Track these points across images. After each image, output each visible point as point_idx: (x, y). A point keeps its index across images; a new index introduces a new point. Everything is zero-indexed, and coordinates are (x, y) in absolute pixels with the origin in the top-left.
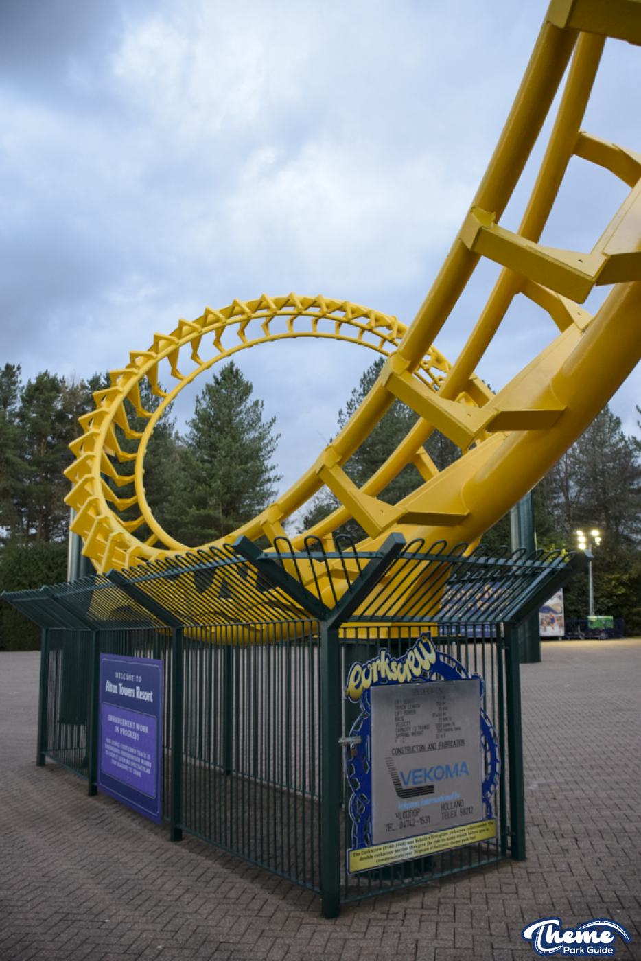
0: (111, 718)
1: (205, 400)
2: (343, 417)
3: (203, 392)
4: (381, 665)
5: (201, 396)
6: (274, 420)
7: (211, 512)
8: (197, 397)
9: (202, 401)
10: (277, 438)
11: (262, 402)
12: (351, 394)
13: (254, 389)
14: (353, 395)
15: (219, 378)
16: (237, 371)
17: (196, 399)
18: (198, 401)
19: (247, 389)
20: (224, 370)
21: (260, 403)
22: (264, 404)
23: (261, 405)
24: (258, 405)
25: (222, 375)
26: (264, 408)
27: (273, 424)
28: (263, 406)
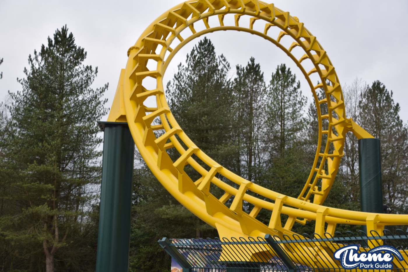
1: (37, 60)
2: (170, 88)
3: (35, 52)
5: (33, 56)
6: (107, 86)
7: (50, 168)
8: (30, 56)
9: (34, 61)
10: (105, 102)
11: (97, 69)
12: (178, 68)
14: (179, 69)
15: (53, 40)
16: (71, 36)
17: (28, 58)
18: (31, 60)
19: (81, 54)
20: (58, 34)
21: (94, 69)
22: (98, 70)
23: (95, 71)
24: (91, 70)
25: (56, 38)
26: (97, 74)
27: (106, 90)
28: (97, 72)
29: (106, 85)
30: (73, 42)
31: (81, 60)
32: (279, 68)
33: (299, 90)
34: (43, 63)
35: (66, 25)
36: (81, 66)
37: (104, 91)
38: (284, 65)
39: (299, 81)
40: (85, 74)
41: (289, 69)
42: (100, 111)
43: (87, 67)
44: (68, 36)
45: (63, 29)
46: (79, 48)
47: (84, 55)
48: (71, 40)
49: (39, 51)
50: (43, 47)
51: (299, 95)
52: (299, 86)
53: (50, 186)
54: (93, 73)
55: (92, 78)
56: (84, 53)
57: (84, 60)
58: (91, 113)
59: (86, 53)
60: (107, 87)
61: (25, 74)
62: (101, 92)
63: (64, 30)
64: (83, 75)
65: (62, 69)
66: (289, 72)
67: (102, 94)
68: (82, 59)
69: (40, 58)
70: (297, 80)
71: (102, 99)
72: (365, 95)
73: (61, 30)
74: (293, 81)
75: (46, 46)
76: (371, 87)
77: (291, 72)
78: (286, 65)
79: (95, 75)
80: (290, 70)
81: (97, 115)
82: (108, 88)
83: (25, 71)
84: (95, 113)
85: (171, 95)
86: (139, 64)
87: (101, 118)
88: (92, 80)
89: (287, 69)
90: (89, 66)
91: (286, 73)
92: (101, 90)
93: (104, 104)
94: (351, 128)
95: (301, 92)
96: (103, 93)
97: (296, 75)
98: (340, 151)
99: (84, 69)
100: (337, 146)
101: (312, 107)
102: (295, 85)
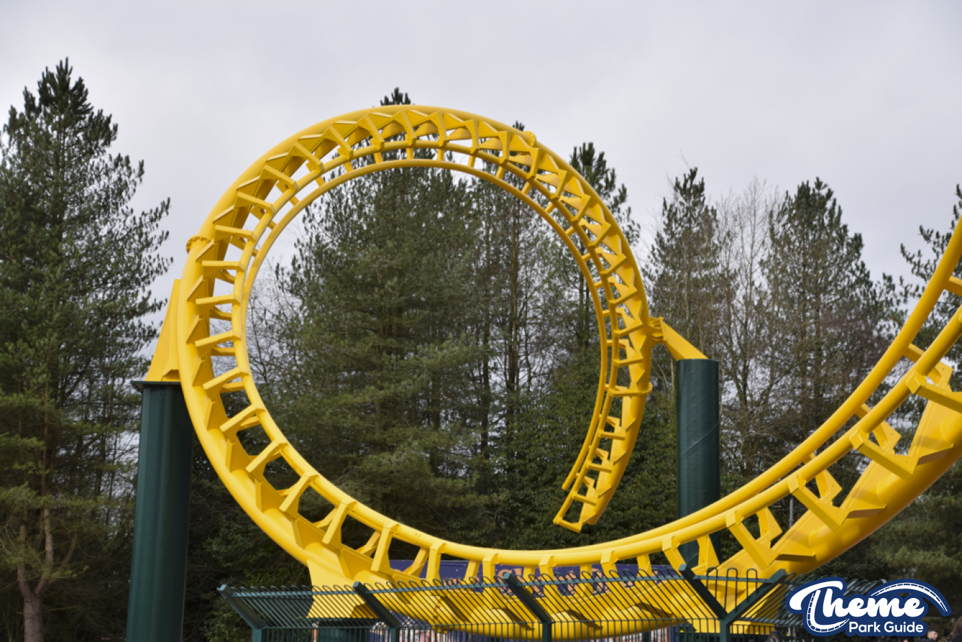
2: (314, 211)
7: (34, 401)
10: (161, 239)
11: (142, 165)
15: (37, 95)
16: (80, 85)
19: (102, 130)
20: (48, 79)
21: (134, 165)
22: (145, 168)
23: (137, 171)
24: (129, 168)
25: (43, 90)
26: (143, 177)
27: (164, 214)
28: (141, 172)
29: (163, 204)
30: (84, 99)
31: (103, 145)
32: (578, 152)
33: (623, 207)
35: (67, 60)
36: (106, 158)
37: (160, 217)
38: (591, 145)
39: (623, 186)
40: (115, 176)
41: (602, 155)
42: (150, 264)
43: (119, 158)
44: (72, 85)
45: (60, 69)
46: (100, 113)
47: (110, 132)
48: (80, 94)
49: (3, 120)
50: (13, 112)
51: (624, 217)
52: (623, 197)
53: (33, 442)
54: (133, 176)
55: (131, 186)
56: (111, 127)
57: (112, 143)
58: (128, 269)
59: (116, 128)
60: (167, 207)
62: (152, 220)
63: (64, 72)
64: (109, 179)
65: (60, 165)
66: (602, 162)
67: (154, 224)
68: (107, 143)
69: (5, 138)
70: (618, 184)
71: (154, 233)
72: (782, 213)
73: (55, 72)
74: (610, 185)
75: (21, 109)
76: (794, 193)
77: (605, 162)
78: (594, 146)
79: (137, 180)
80: (604, 158)
81: (144, 274)
82: (169, 210)
84: (138, 270)
85: (317, 226)
86: (204, 278)
87: (154, 279)
88: (131, 191)
89: (596, 156)
90: (123, 156)
91: (594, 163)
92: (153, 215)
93: (160, 243)
94: (662, 337)
95: (629, 210)
96: (157, 222)
97: (616, 172)
98: (643, 382)
99: (111, 165)
100: (636, 373)
101: (660, 241)
102: (615, 193)
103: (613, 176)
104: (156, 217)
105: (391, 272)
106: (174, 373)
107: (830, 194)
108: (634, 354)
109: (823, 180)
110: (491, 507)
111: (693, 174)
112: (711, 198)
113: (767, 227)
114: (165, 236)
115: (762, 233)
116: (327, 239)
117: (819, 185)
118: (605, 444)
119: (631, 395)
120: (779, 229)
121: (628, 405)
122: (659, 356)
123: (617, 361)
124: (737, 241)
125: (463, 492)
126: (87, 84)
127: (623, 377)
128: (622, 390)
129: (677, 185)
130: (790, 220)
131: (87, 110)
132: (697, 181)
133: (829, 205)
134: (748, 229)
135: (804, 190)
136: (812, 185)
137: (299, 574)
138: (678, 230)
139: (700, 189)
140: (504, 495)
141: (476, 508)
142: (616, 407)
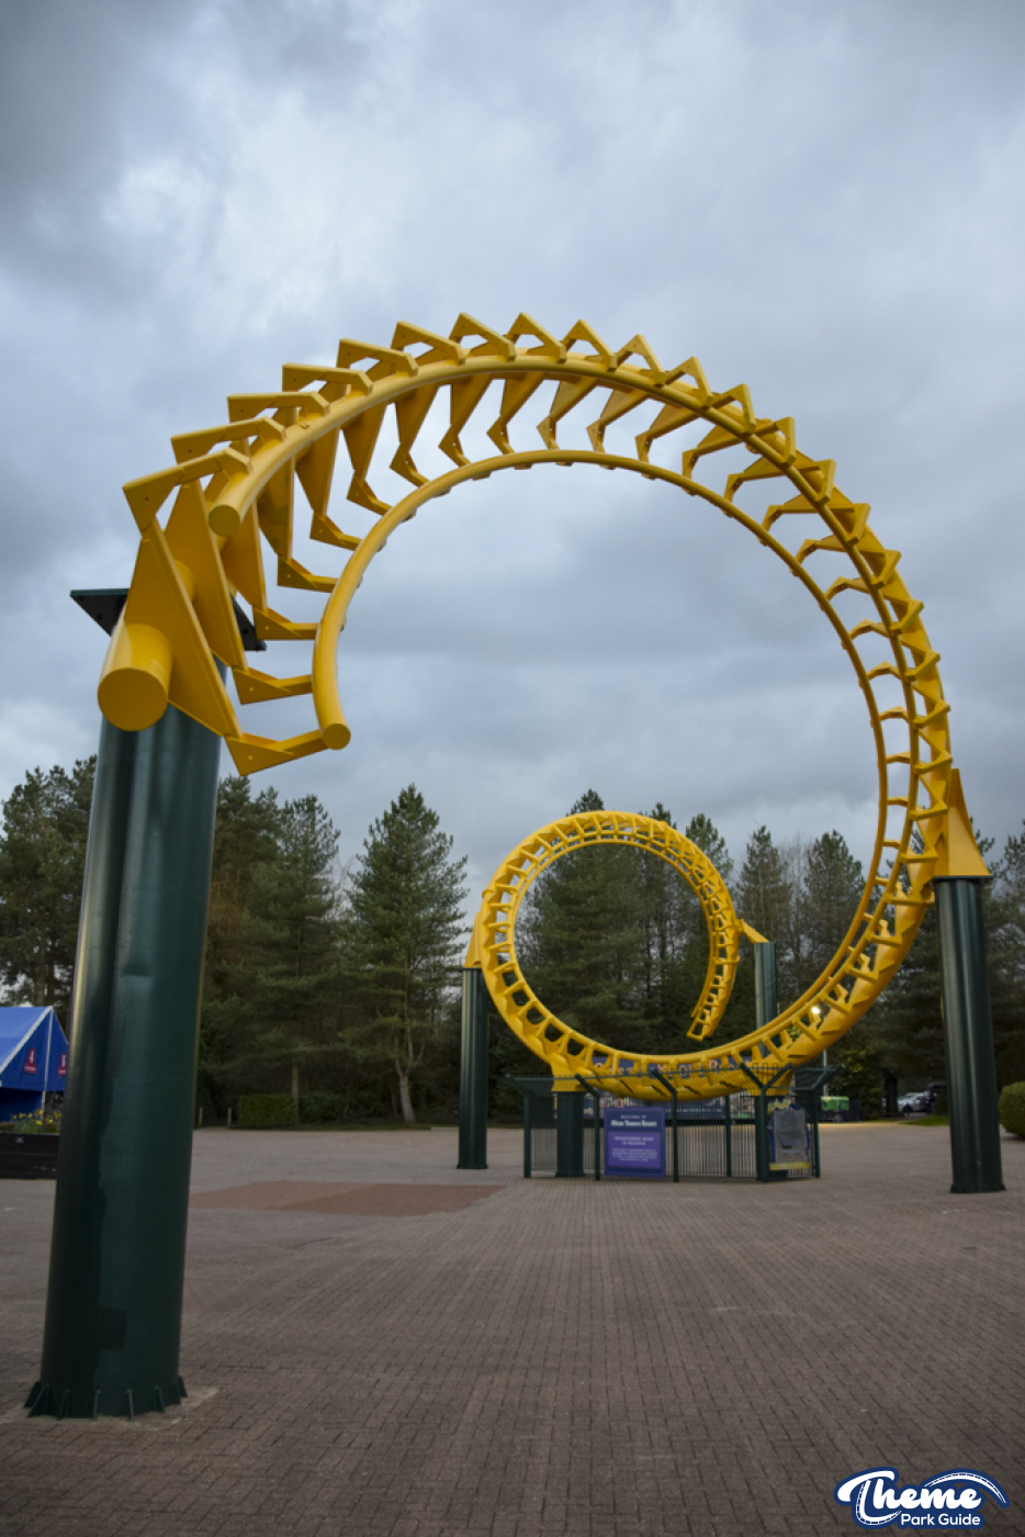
0: (617, 1138)
1: (379, 830)
3: (377, 821)
4: (777, 1104)
5: (375, 826)
6: (465, 860)
7: (398, 969)
8: (371, 827)
9: (376, 832)
10: (462, 878)
11: (451, 838)
13: (441, 821)
15: (398, 804)
16: (420, 798)
17: (369, 829)
18: (371, 831)
19: (431, 820)
20: (403, 794)
21: (448, 838)
22: (453, 839)
23: (449, 841)
24: (445, 840)
25: (401, 801)
26: (453, 844)
27: (464, 864)
28: (452, 842)
29: (463, 858)
30: (422, 804)
32: (695, 820)
33: (723, 850)
34: (386, 835)
35: (413, 783)
36: (433, 835)
37: (462, 866)
38: (702, 815)
39: (722, 837)
40: (438, 844)
41: (709, 821)
42: (457, 893)
43: (440, 835)
44: (416, 796)
45: (410, 789)
46: (430, 811)
47: (435, 821)
48: (420, 801)
49: (381, 818)
50: (386, 814)
51: (724, 855)
52: (722, 844)
53: (400, 992)
54: (448, 844)
55: (446, 850)
56: (435, 818)
57: (436, 826)
58: (445, 896)
59: (438, 818)
61: (364, 848)
62: (458, 868)
63: (412, 790)
64: (435, 846)
65: (409, 840)
66: (709, 825)
67: (459, 870)
69: (382, 828)
70: (719, 837)
71: (459, 875)
72: (815, 849)
73: (407, 790)
74: (715, 838)
75: (390, 812)
76: (820, 839)
77: (711, 825)
78: (704, 816)
79: (450, 846)
80: (711, 822)
81: (454, 898)
82: (466, 862)
83: (366, 844)
84: (451, 896)
88: (446, 852)
89: (705, 822)
90: (442, 833)
91: (705, 826)
92: (458, 865)
93: (462, 880)
94: (743, 931)
95: (726, 851)
96: (460, 868)
97: (717, 830)
98: (734, 956)
99: (435, 838)
100: (730, 951)
101: (746, 868)
102: (718, 842)
103: (716, 832)
104: (460, 866)
105: (590, 893)
106: (478, 963)
107: (841, 838)
108: (729, 941)
109: (838, 831)
110: (652, 1026)
111: (763, 829)
112: (775, 842)
113: (806, 859)
114: (464, 876)
115: (804, 863)
116: (554, 875)
117: (835, 833)
118: (715, 991)
119: (728, 964)
120: (814, 860)
121: (726, 969)
122: (743, 942)
123: (719, 945)
124: (790, 868)
125: (636, 1019)
126: (423, 796)
127: (723, 953)
128: (723, 960)
129: (755, 836)
130: (820, 853)
131: (424, 810)
132: (765, 833)
133: (841, 845)
134: (796, 861)
135: (826, 837)
136: (831, 834)
137: (545, 1069)
138: (757, 862)
139: (767, 838)
140: (660, 1019)
141: (644, 1027)
142: (719, 970)
